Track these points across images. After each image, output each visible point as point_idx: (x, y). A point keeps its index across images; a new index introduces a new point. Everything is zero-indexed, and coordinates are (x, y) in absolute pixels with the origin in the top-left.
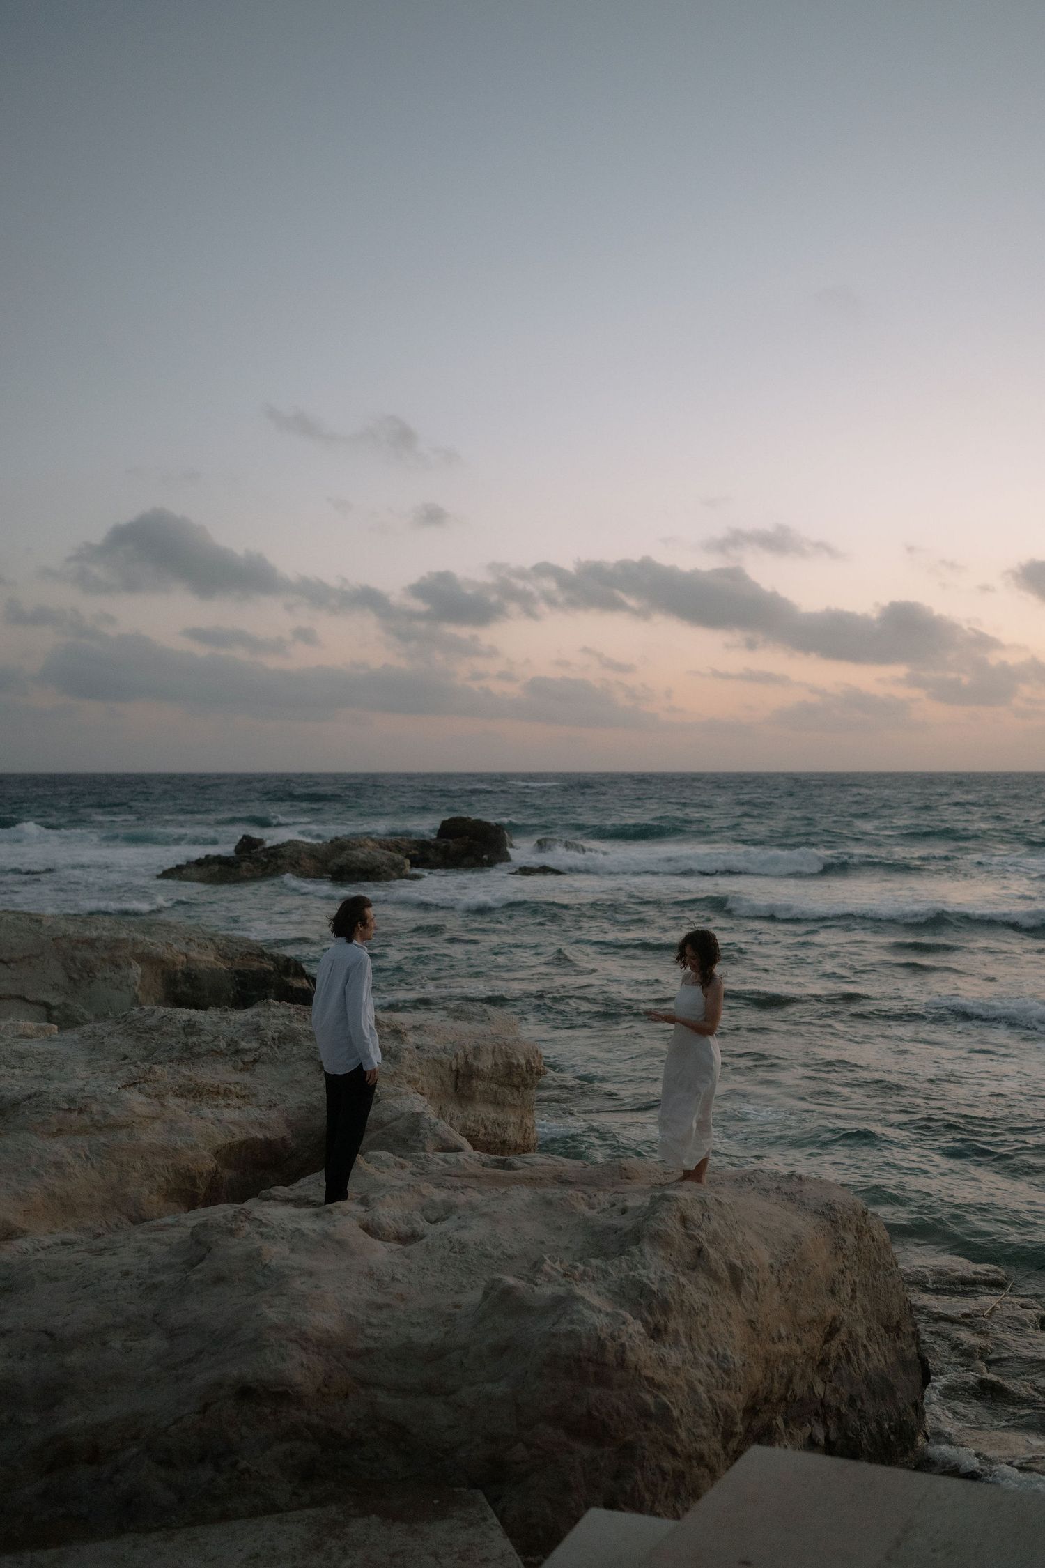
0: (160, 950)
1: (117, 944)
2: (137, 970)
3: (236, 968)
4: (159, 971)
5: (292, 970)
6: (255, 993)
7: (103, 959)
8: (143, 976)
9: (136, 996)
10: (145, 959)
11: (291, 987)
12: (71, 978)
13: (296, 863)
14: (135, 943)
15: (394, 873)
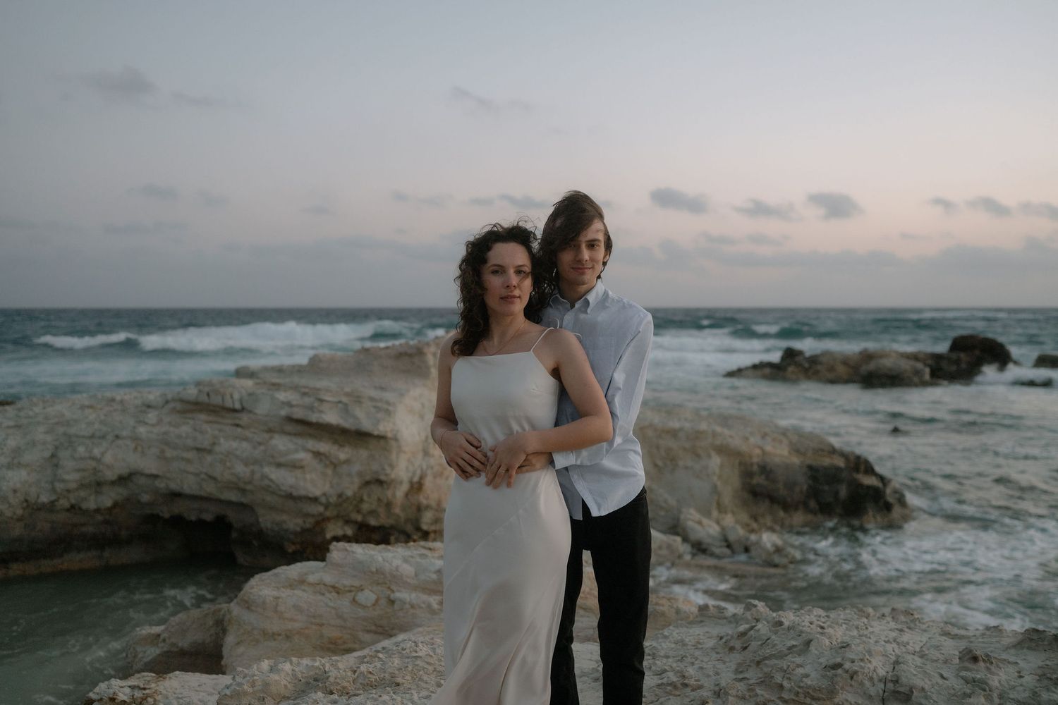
0: (736, 443)
1: (698, 435)
2: (716, 461)
3: (809, 462)
4: (737, 462)
5: (862, 468)
7: (685, 449)
8: (722, 466)
9: (715, 487)
10: (723, 450)
11: (862, 485)
12: (656, 465)
13: (831, 369)
14: (714, 434)
15: (916, 379)
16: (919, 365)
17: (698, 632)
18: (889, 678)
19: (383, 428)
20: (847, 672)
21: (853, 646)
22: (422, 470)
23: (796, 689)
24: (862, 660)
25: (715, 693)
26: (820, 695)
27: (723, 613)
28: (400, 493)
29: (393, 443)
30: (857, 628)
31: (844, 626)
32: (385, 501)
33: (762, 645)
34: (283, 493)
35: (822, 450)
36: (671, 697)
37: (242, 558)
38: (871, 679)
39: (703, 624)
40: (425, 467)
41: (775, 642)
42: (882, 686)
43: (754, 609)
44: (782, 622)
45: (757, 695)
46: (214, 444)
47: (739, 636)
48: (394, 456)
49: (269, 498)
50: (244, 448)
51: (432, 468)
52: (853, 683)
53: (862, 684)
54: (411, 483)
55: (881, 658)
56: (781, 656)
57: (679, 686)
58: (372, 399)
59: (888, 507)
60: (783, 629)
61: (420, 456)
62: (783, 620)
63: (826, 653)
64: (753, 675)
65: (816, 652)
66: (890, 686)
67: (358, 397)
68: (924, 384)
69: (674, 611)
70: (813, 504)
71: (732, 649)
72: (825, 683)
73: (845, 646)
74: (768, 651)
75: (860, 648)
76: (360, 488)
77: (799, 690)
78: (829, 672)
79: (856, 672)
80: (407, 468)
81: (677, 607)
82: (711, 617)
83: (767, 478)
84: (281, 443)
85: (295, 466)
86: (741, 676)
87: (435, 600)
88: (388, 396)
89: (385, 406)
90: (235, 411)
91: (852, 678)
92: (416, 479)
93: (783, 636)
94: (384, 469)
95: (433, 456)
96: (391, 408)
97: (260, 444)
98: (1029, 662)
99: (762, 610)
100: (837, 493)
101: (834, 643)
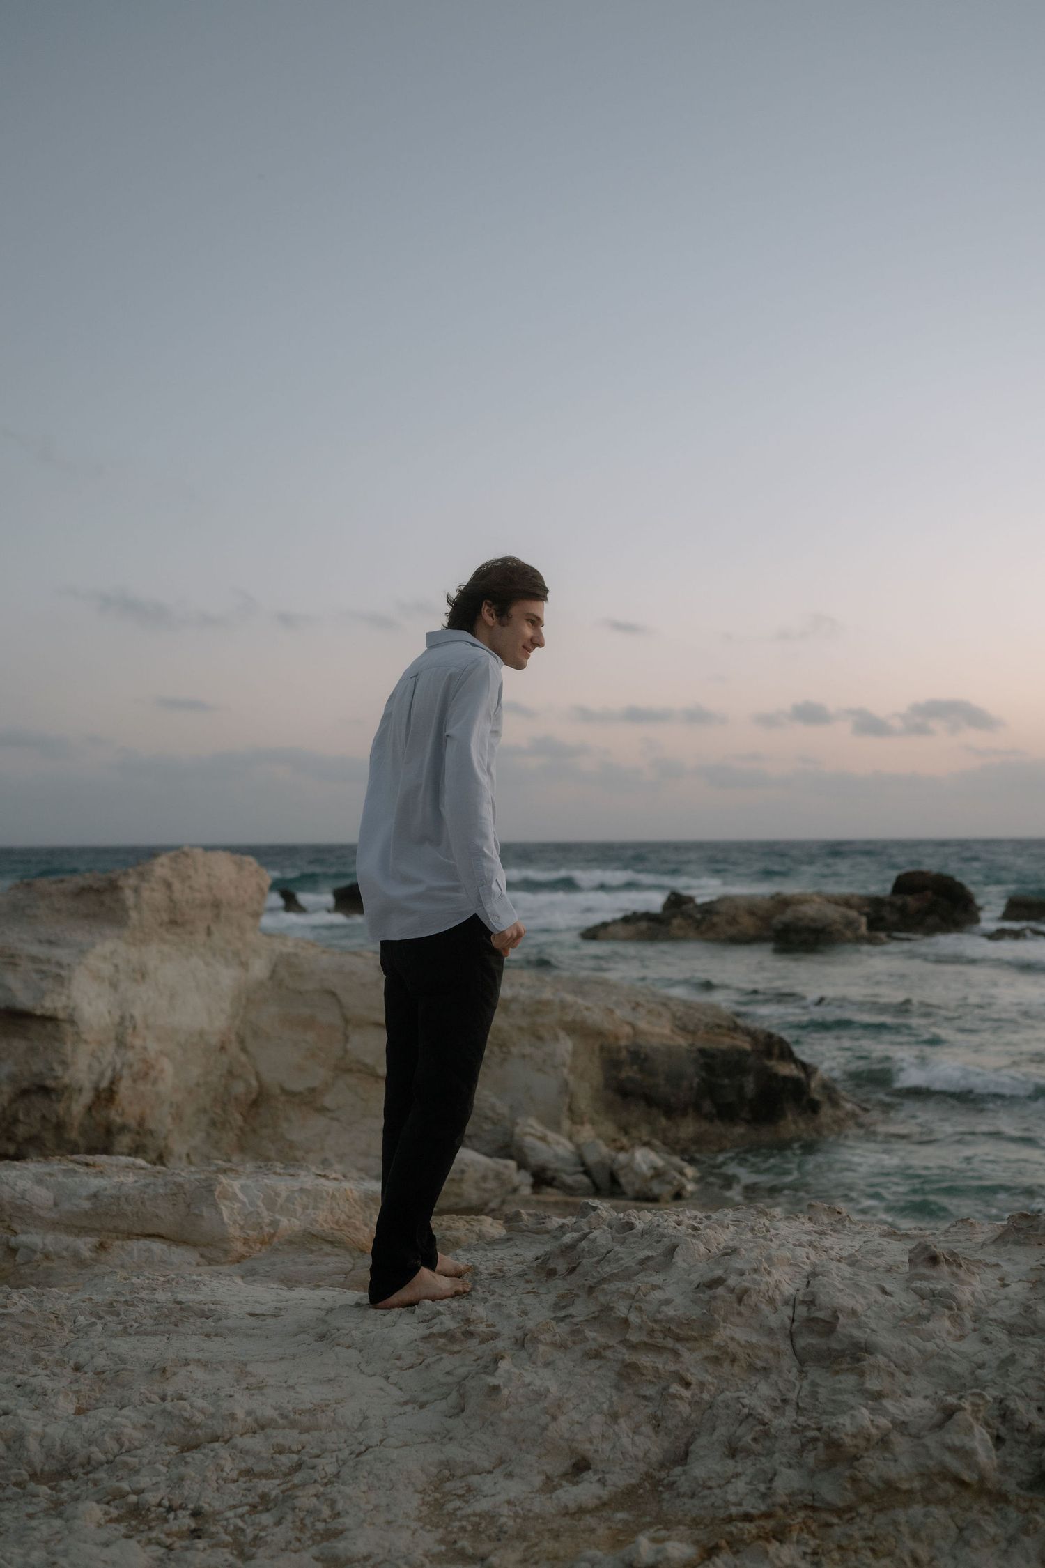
0: (596, 1017)
1: (540, 1007)
2: (566, 1045)
3: (700, 1044)
4: (597, 1047)
5: (776, 1051)
6: (726, 1081)
7: (520, 1029)
8: (575, 1054)
9: (566, 1083)
10: (577, 1029)
11: (776, 1075)
13: (733, 921)
14: (564, 1006)
15: (849, 934)
16: (853, 914)
17: (501, 1255)
18: (801, 1298)
19: (52, 1003)
20: (732, 1290)
21: (743, 1252)
22: (114, 1070)
23: (650, 1324)
24: (756, 1271)
25: (516, 1342)
26: (690, 1333)
27: (543, 1223)
28: (78, 1106)
29: (67, 1028)
30: (752, 1230)
31: (732, 1228)
32: (54, 1120)
33: (599, 1262)
35: (719, 1026)
36: (444, 1355)
38: (771, 1301)
39: (512, 1243)
40: (118, 1066)
41: (620, 1255)
42: (789, 1311)
43: (592, 1214)
44: (632, 1224)
45: (586, 1339)
47: (562, 1252)
48: (68, 1047)
51: (131, 1066)
52: (743, 1309)
53: (756, 1310)
54: (96, 1090)
55: (787, 1269)
56: (628, 1275)
57: (459, 1335)
58: (34, 959)
59: (814, 1107)
60: (635, 1236)
61: (111, 1047)
62: (633, 1220)
63: (700, 1264)
64: (580, 1309)
65: (685, 1265)
66: (802, 1311)
67: (12, 956)
68: (859, 940)
69: (475, 1236)
70: (707, 1106)
71: (552, 1273)
72: (696, 1312)
73: (731, 1252)
74: (607, 1269)
75: (755, 1254)
76: (12, 1101)
77: (656, 1327)
78: (704, 1293)
79: (746, 1291)
80: (90, 1066)
81: (480, 1231)
82: (525, 1231)
83: (641, 1070)
86: (562, 1314)
87: (85, 1244)
88: (60, 954)
89: (55, 970)
91: (740, 1301)
92: (104, 1084)
93: (632, 1245)
94: (53, 1069)
95: (133, 1047)
96: (63, 973)
98: (1017, 1264)
99: (605, 1214)
100: (741, 1087)
101: (714, 1249)
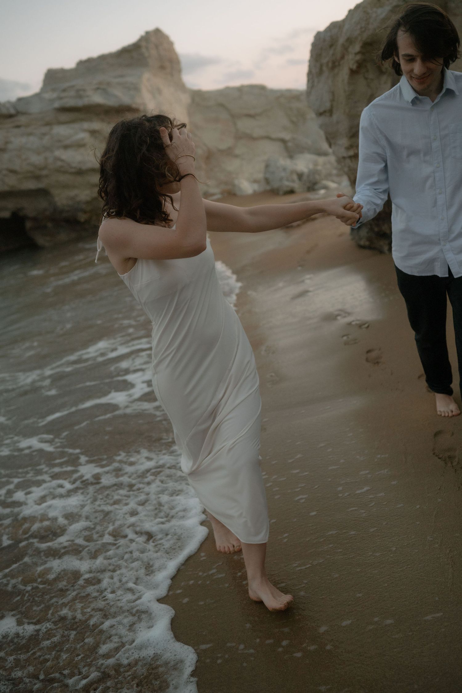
19: (137, 102)
34: (73, 170)
37: (41, 240)
46: (7, 143)
49: (62, 178)
50: (33, 141)
58: (119, 83)
67: (108, 83)
84: (61, 131)
85: (80, 145)
88: (129, 79)
89: (131, 86)
90: (10, 116)
96: (137, 87)
97: (44, 134)
